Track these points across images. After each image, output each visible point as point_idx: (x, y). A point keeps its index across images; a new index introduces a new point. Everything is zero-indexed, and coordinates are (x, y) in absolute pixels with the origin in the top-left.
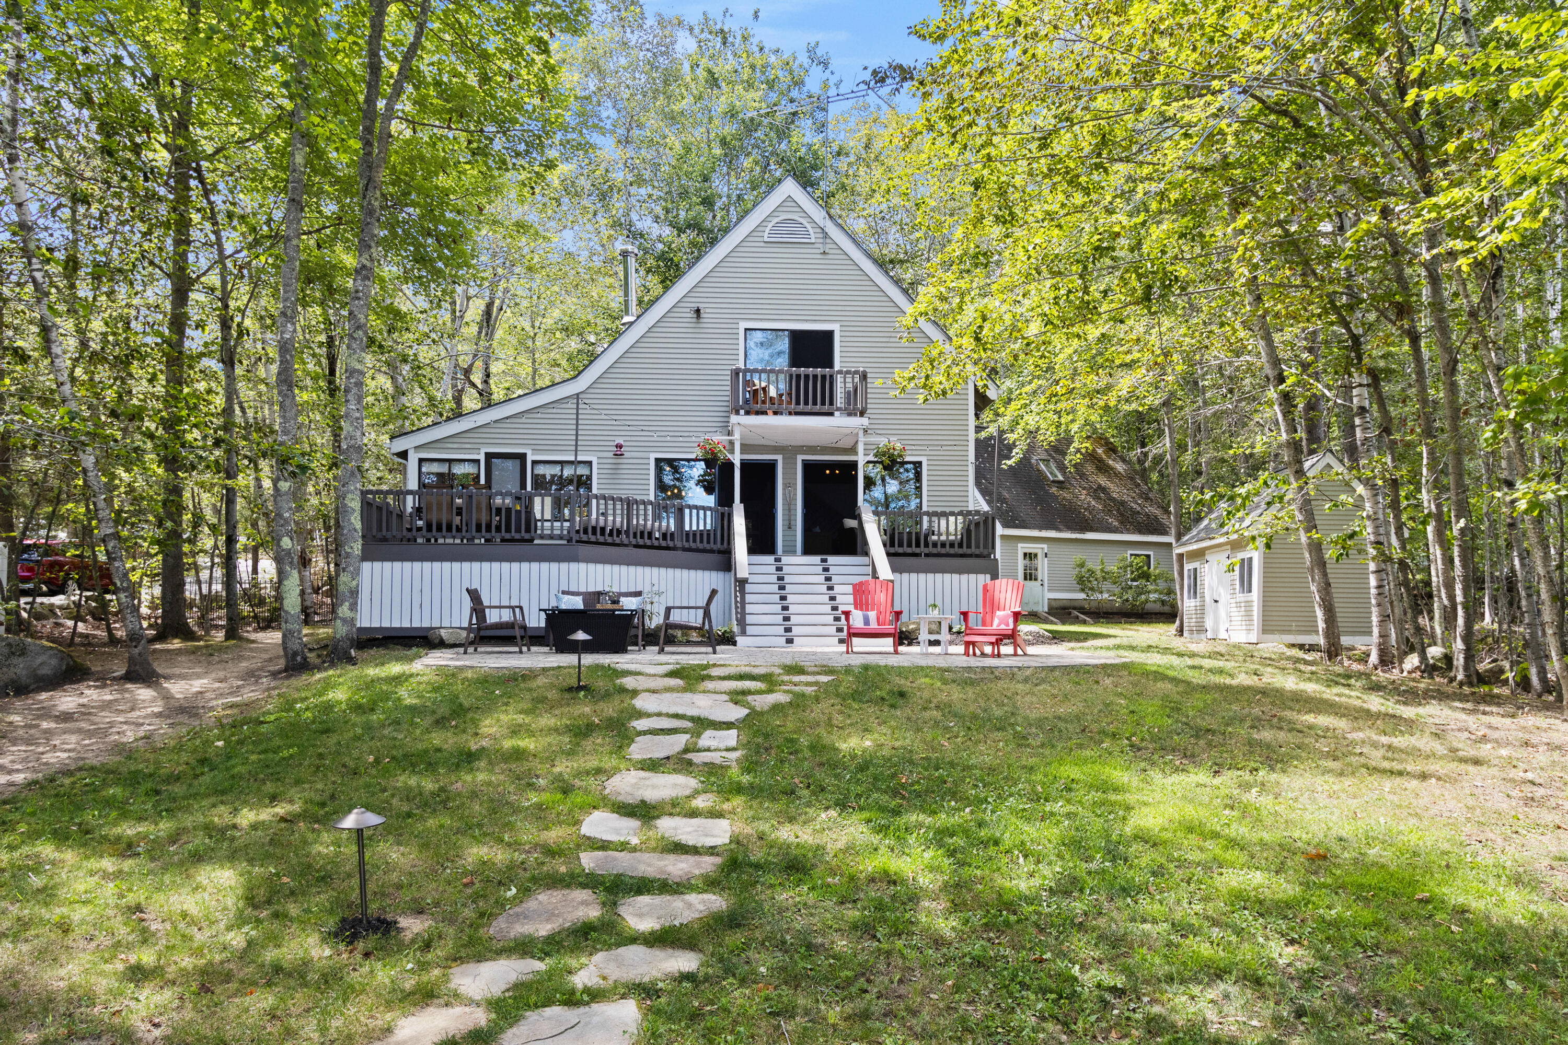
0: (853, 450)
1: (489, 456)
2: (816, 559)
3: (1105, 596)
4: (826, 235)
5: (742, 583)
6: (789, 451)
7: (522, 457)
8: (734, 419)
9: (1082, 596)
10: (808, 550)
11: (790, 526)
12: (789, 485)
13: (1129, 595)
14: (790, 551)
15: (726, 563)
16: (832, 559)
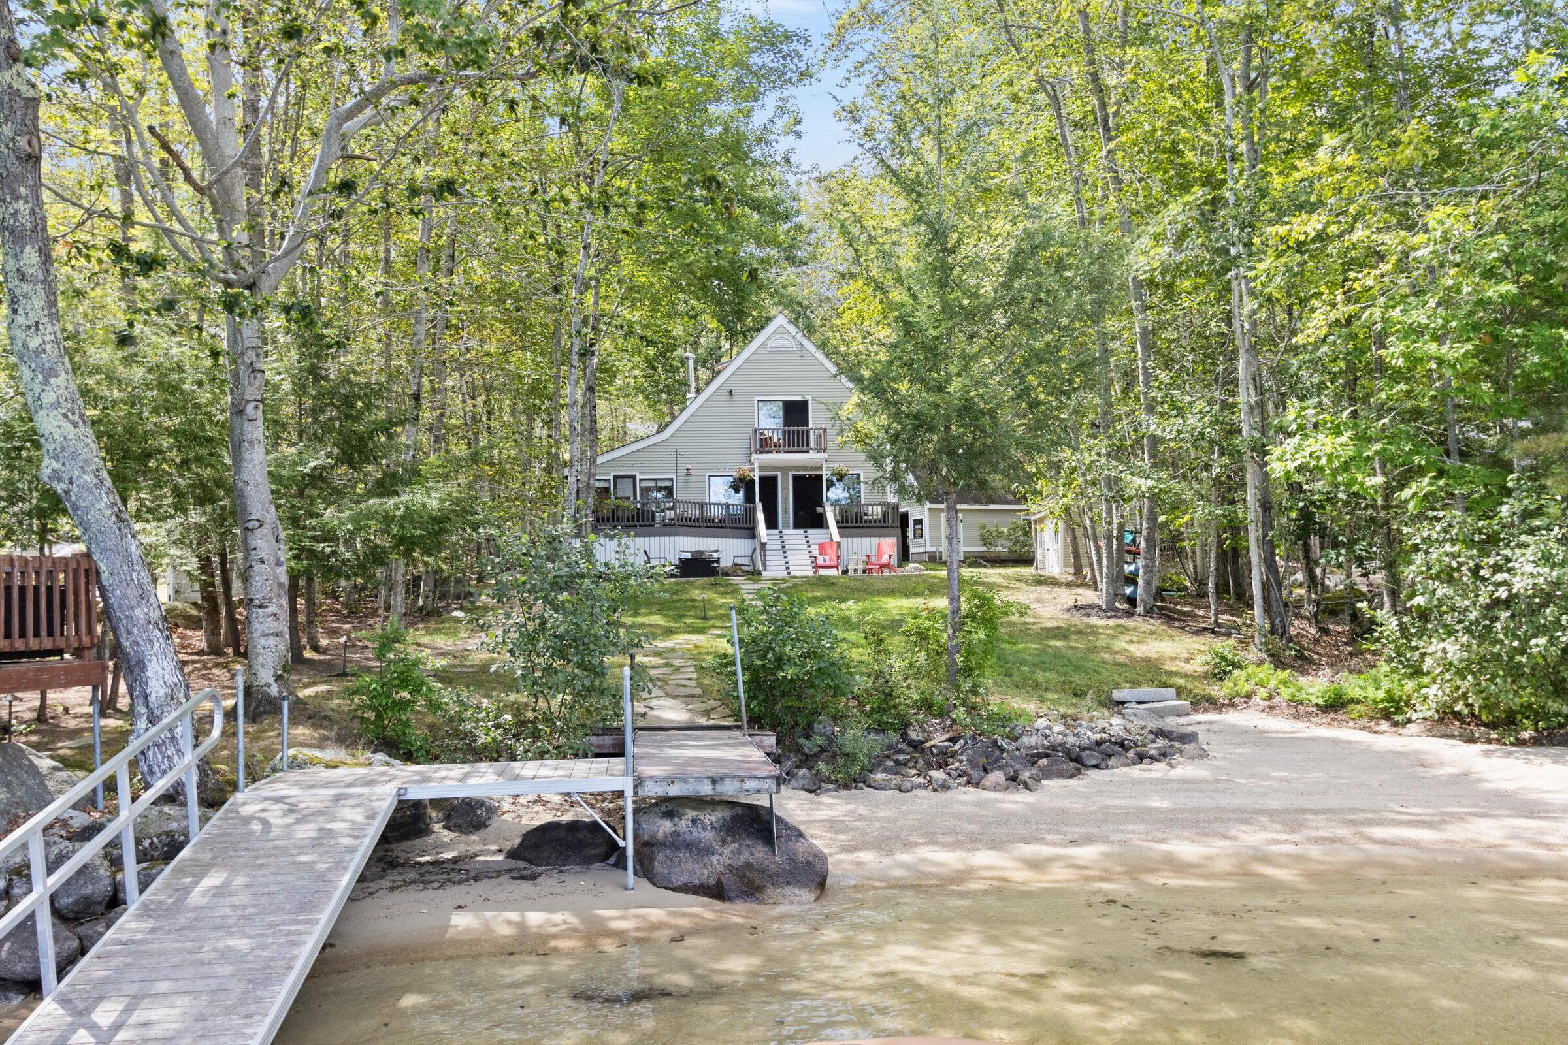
0: (820, 468)
1: (615, 477)
2: (801, 531)
3: (1002, 549)
4: (802, 346)
5: (763, 546)
6: (785, 469)
7: (634, 477)
8: (754, 456)
9: (984, 549)
10: (796, 526)
11: (786, 512)
12: (785, 489)
13: (1017, 548)
14: (786, 527)
15: (752, 533)
16: (810, 531)
